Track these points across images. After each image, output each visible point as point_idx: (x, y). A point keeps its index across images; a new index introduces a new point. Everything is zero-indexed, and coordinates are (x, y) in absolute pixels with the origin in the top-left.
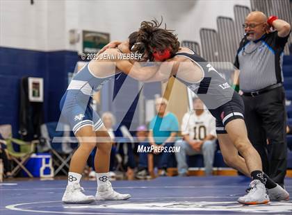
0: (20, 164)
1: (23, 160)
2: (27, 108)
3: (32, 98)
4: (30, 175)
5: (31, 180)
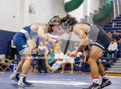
0: (8, 67)
1: (9, 66)
2: (11, 50)
3: (12, 47)
4: (11, 70)
5: (11, 72)
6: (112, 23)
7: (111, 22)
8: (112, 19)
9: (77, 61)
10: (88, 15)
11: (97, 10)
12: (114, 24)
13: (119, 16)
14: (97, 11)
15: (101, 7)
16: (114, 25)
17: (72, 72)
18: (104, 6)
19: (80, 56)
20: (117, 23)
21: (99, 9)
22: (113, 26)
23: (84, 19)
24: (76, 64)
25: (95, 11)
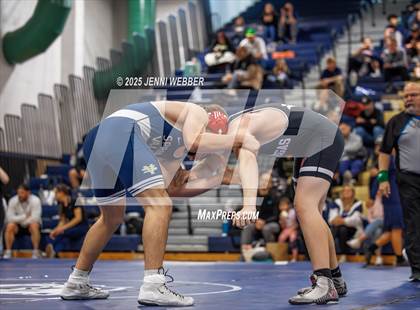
9: (47, 219)
10: (79, 72)
11: (107, 56)
14: (106, 61)
15: (119, 49)
17: (35, 254)
18: (126, 46)
19: (56, 203)
21: (113, 53)
23: (67, 84)
24: (45, 228)
25: (100, 60)
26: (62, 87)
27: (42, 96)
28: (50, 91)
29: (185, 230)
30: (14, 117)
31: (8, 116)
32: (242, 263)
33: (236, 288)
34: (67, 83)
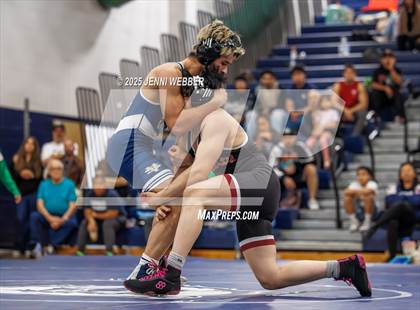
6: (287, 53)
7: (283, 45)
8: (285, 36)
10: (192, 19)
12: (294, 56)
13: (311, 23)
16: (297, 61)
20: (309, 52)
22: (293, 64)
25: (218, 4)
26: (171, 38)
27: (145, 49)
28: (156, 44)
29: (333, 224)
30: (112, 76)
31: (103, 75)
32: (410, 266)
33: (405, 294)
34: (176, 33)
